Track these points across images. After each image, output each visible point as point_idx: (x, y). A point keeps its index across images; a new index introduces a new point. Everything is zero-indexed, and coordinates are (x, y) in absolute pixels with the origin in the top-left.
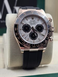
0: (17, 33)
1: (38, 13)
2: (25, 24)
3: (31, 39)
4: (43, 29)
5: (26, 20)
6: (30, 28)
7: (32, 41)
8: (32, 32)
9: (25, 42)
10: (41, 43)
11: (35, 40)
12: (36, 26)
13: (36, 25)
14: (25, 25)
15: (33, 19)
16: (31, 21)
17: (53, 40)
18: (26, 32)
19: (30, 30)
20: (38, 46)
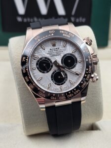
0: (28, 77)
1: (63, 33)
2: (40, 57)
3: (56, 84)
4: (77, 62)
5: (41, 49)
6: (51, 65)
7: (58, 87)
8: (55, 71)
9: (44, 92)
10: (75, 90)
11: (63, 84)
12: (63, 58)
13: (62, 55)
14: (41, 59)
15: (54, 45)
16: (51, 49)
17: (97, 79)
18: (44, 73)
19: (52, 66)
20: (70, 96)
